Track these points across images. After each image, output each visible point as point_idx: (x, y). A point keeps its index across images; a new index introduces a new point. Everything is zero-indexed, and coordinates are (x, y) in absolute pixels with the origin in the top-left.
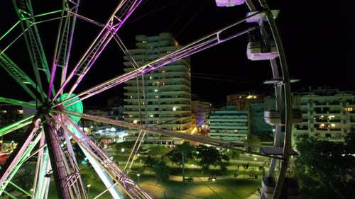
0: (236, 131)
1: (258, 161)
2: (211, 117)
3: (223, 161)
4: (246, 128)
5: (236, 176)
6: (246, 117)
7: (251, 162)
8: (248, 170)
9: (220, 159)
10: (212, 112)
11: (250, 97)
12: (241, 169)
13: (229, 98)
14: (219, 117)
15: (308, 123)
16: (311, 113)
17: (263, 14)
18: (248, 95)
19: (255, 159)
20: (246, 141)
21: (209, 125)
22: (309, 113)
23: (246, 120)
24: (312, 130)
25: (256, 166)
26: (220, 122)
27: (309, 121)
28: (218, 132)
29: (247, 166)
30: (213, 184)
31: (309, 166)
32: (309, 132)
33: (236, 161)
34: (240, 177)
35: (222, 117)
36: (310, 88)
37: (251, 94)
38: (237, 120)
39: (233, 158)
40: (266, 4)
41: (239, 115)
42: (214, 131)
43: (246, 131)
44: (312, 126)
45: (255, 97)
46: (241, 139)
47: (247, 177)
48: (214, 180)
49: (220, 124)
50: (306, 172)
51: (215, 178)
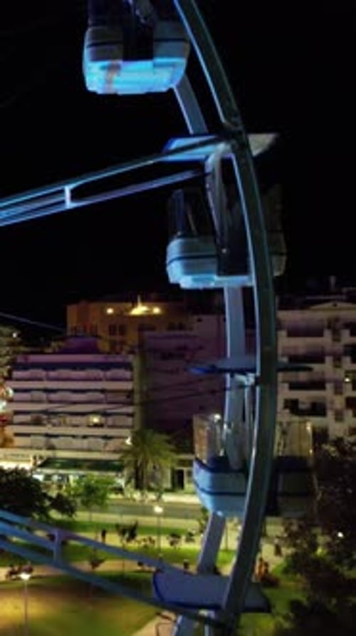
0: (96, 420)
1: (165, 515)
2: (16, 374)
3: (55, 514)
4: (130, 409)
5: (96, 563)
6: (128, 374)
7: (144, 520)
8: (133, 545)
9: (43, 511)
10: (20, 359)
11: (139, 310)
12: (114, 540)
13: (72, 313)
14: (41, 373)
15: (328, 393)
16: (337, 359)
17: (222, 147)
18: (134, 304)
19: (158, 510)
20: (127, 452)
21: (10, 401)
22: (329, 360)
23: (128, 386)
24: (339, 417)
25: (159, 531)
26: (47, 391)
27: (329, 386)
28: (37, 422)
29: (130, 532)
30: (21, 590)
31: (330, 531)
32: (329, 421)
33: (98, 517)
34: (109, 566)
35: (52, 374)
36: (333, 280)
37: (144, 301)
38: (99, 385)
39: (87, 505)
40: (238, 120)
41: (105, 366)
42: (27, 418)
43: (129, 421)
44: (339, 402)
45: (156, 310)
46: (112, 444)
47: (131, 567)
48: (25, 577)
49: (44, 396)
50: (319, 551)
51: (29, 571)
